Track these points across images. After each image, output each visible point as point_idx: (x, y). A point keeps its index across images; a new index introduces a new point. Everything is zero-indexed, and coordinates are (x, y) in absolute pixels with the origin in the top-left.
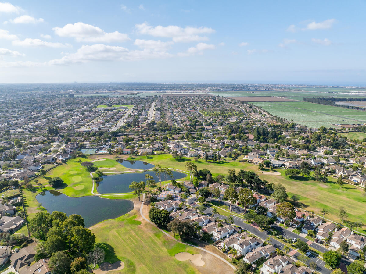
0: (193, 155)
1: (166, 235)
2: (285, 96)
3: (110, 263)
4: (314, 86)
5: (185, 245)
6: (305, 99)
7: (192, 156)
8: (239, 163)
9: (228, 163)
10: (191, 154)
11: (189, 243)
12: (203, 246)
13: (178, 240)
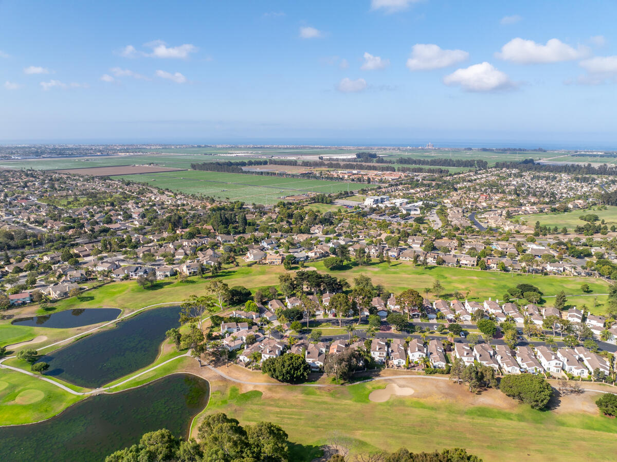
0: (168, 274)
1: (319, 387)
2: (153, 163)
3: (319, 458)
4: (173, 145)
5: (357, 385)
6: (194, 167)
7: (166, 276)
8: (250, 268)
9: (234, 272)
10: (165, 272)
11: (360, 381)
12: (378, 375)
13: (342, 384)
